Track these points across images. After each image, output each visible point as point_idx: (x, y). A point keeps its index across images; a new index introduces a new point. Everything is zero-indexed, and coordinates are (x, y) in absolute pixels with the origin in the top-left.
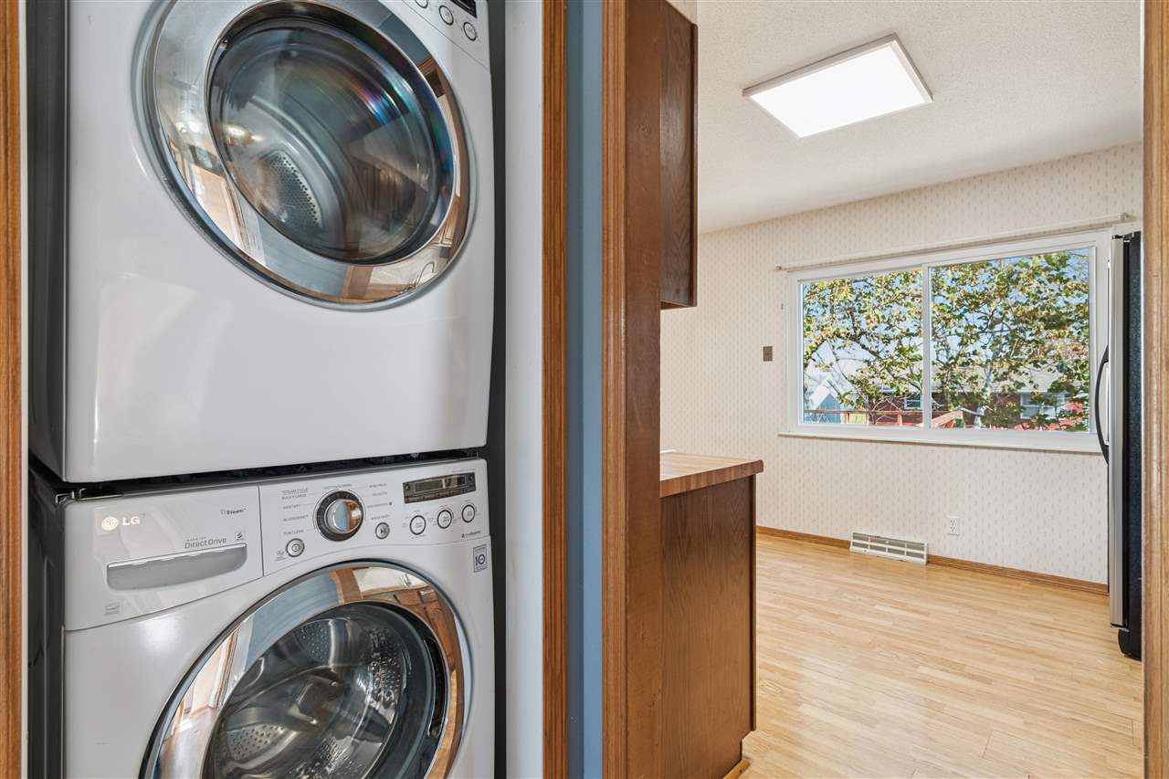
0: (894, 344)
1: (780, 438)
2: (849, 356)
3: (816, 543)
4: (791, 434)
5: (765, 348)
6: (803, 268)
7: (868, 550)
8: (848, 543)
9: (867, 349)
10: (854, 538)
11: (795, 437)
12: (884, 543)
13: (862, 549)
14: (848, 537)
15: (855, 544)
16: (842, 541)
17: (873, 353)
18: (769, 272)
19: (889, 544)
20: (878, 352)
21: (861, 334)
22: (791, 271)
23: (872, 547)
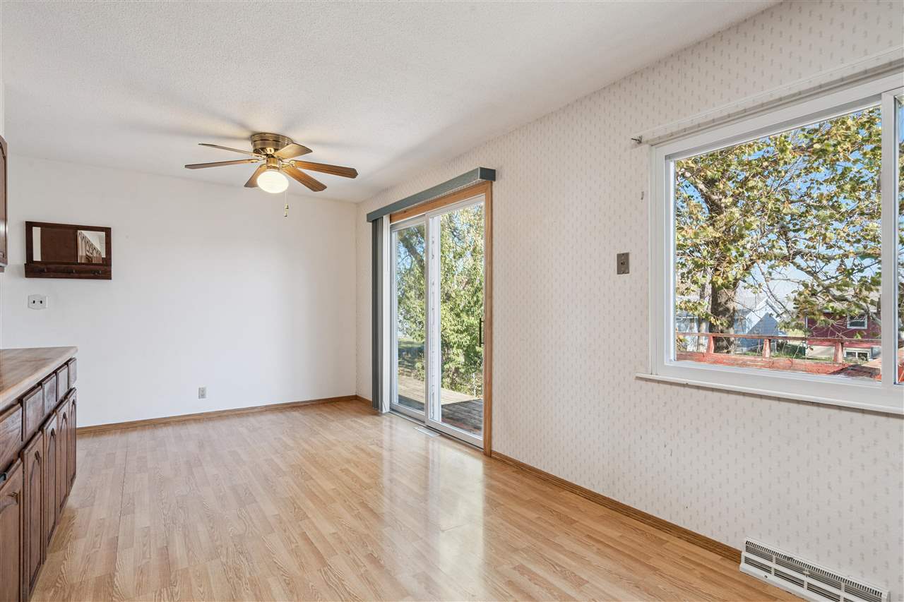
0: (834, 265)
1: (638, 381)
2: (781, 277)
3: (689, 541)
4: (653, 377)
5: (619, 256)
6: (672, 137)
7: (772, 578)
8: (738, 554)
9: (802, 269)
10: (748, 550)
11: (659, 382)
12: (800, 571)
13: (760, 574)
14: (740, 546)
15: (748, 561)
16: (728, 549)
17: (809, 273)
18: (625, 150)
19: (811, 576)
20: (815, 272)
21: (795, 254)
22: (654, 144)
23: (778, 574)
